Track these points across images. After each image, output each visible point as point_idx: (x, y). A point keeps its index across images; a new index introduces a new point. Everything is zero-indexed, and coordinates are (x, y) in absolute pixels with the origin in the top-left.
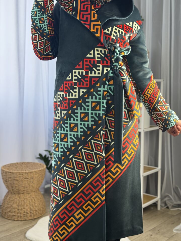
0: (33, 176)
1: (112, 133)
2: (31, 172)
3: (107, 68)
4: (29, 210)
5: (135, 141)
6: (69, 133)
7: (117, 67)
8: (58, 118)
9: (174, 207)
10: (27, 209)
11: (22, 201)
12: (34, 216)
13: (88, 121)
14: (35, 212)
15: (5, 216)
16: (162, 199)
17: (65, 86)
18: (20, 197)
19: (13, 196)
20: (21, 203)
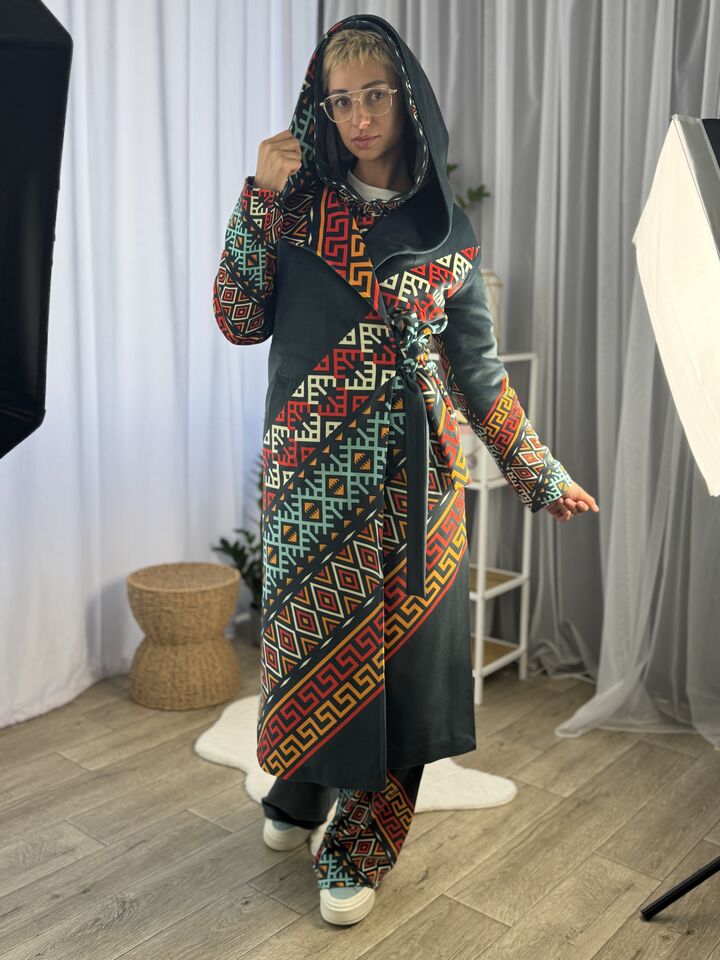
0: (209, 601)
1: (401, 523)
3: (388, 372)
4: (199, 684)
5: (458, 540)
6: (300, 522)
7: (412, 368)
8: (273, 486)
9: (560, 670)
11: (181, 661)
13: (345, 496)
15: (140, 699)
16: (531, 651)
17: (290, 411)
19: (158, 649)
20: (180, 667)
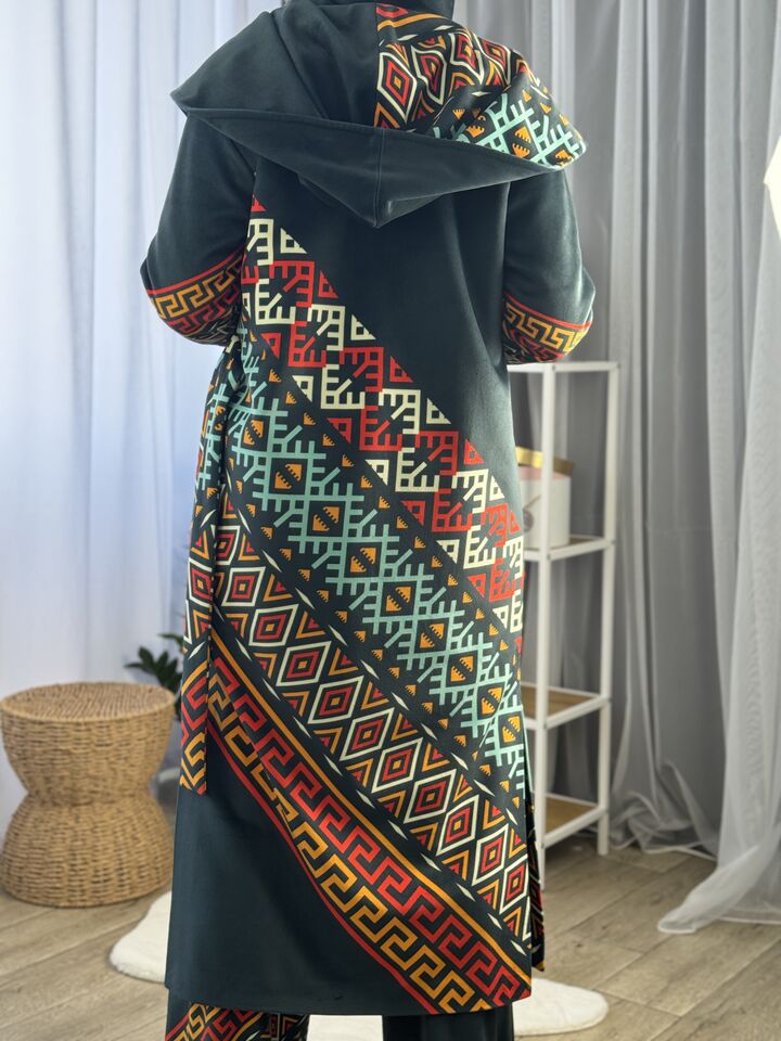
0: (129, 735)
2: (121, 721)
4: (113, 865)
9: (658, 841)
10: (106, 861)
11: (85, 830)
12: (133, 888)
14: (134, 872)
15: (19, 891)
16: (614, 811)
18: (77, 819)
19: (49, 812)
20: (83, 840)
